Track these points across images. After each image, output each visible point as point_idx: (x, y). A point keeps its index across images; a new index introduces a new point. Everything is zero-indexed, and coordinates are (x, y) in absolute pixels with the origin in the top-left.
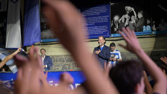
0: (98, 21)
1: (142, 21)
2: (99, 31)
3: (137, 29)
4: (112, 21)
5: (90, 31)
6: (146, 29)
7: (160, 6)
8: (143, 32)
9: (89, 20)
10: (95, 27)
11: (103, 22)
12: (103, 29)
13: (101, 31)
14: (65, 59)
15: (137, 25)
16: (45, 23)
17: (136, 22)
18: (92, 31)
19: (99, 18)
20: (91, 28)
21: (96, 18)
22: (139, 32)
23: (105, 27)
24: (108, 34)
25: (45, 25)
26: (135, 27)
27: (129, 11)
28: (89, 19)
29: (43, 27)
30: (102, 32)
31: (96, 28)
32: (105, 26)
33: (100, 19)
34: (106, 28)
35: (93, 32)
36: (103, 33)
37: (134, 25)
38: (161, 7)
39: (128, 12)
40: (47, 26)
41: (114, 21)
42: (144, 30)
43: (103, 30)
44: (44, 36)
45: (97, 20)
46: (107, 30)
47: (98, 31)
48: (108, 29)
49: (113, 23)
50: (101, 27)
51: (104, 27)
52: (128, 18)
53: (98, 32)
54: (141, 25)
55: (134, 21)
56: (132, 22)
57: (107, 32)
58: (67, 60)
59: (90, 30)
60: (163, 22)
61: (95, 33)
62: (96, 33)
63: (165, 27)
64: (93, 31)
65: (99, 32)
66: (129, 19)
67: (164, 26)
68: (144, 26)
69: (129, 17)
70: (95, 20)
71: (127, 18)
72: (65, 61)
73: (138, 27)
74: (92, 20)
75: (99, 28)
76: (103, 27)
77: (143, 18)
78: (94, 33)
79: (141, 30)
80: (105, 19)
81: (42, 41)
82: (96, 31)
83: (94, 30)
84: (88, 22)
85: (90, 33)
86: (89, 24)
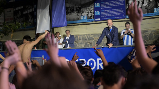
0: (115, 5)
1: (153, 4)
3: (149, 11)
4: (127, 4)
6: (157, 10)
8: (154, 13)
10: (113, 10)
11: (119, 5)
12: (120, 11)
14: (87, 38)
15: (149, 8)
16: (69, 7)
17: (148, 5)
19: (115, 2)
20: (109, 11)
21: (113, 2)
22: (151, 14)
24: (124, 16)
25: (69, 9)
26: (147, 9)
29: (68, 10)
32: (121, 9)
33: (117, 3)
36: (119, 15)
37: (146, 7)
40: (71, 10)
41: (129, 4)
42: (155, 11)
43: (119, 13)
44: (68, 19)
45: (114, 3)
47: (115, 13)
48: (124, 11)
49: (128, 6)
50: (118, 10)
52: (141, 1)
53: (115, 14)
54: (152, 7)
55: (147, 4)
56: (144, 5)
57: (123, 14)
58: (89, 39)
59: (108, 12)
66: (142, 2)
68: (155, 8)
70: (112, 4)
72: (87, 39)
73: (150, 9)
74: (110, 4)
75: (116, 10)
77: (154, 1)
78: (112, 15)
79: (153, 11)
80: (121, 3)
81: (67, 23)
82: (113, 13)
84: (106, 6)
85: (108, 15)
86: (108, 8)
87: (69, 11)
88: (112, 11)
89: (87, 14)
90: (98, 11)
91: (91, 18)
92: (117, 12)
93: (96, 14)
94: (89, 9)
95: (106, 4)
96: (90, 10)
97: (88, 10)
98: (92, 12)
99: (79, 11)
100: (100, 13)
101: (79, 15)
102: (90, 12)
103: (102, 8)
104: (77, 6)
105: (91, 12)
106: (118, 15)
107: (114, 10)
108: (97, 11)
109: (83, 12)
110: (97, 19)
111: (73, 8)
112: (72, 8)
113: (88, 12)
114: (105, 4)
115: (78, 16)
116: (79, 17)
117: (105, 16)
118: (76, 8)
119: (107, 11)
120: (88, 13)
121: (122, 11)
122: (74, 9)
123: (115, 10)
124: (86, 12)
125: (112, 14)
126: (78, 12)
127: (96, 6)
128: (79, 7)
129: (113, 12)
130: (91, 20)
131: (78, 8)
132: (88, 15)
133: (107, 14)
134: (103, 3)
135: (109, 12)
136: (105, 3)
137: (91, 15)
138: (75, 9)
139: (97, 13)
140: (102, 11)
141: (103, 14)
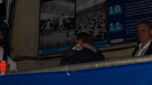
9: (141, 6)
16: (48, 20)
25: (49, 23)
28: (139, 4)
29: (45, 27)
40: (51, 25)
74: (147, 5)
81: (41, 52)
84: (139, 10)
86: (142, 13)
87: (48, 27)
89: (90, 32)
90: (118, 23)
91: (101, 38)
93: (112, 29)
94: (94, 20)
95: (138, 7)
96: (97, 21)
97: (93, 23)
98: (103, 25)
99: (71, 26)
100: (122, 26)
101: (70, 34)
102: (97, 26)
103: (126, 16)
104: (66, 17)
105: (99, 27)
108: (114, 23)
109: (80, 28)
110: (114, 41)
111: (57, 20)
112: (54, 21)
113: (92, 26)
115: (68, 36)
116: (69, 39)
118: (64, 20)
120: (93, 28)
122: (58, 23)
124: (87, 27)
126: (69, 29)
127: (111, 13)
128: (70, 18)
130: (100, 42)
131: (69, 21)
132: (92, 32)
134: (130, 6)
136: (135, 5)
137: (99, 32)
138: (61, 23)
139: (115, 27)
140: (128, 22)
141: (130, 27)
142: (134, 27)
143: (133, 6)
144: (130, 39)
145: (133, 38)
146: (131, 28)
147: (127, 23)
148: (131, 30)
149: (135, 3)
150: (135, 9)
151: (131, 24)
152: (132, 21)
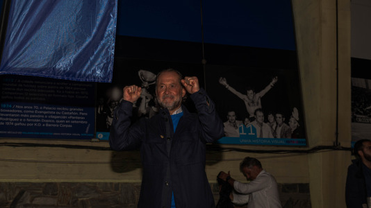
0: (56, 94)
2: (60, 119)
4: (102, 99)
5: (29, 118)
7: (224, 82)
9: (27, 88)
10: (47, 108)
11: (72, 97)
12: (73, 116)
13: (65, 120)
18: (34, 116)
19: (59, 86)
20: (34, 110)
23: (79, 112)
24: (87, 131)
27: (149, 82)
28: (26, 84)
30: (68, 124)
31: (51, 110)
32: (79, 109)
33: (64, 90)
34: (83, 114)
35: (38, 121)
36: (70, 126)
38: (227, 86)
39: (146, 85)
43: (71, 120)
45: (55, 90)
46: (83, 120)
47: (55, 120)
48: (87, 118)
50: (66, 111)
51: (76, 111)
52: (147, 98)
53: (56, 123)
57: (85, 125)
59: (30, 114)
60: (234, 118)
61: (45, 123)
62: (49, 123)
63: (238, 131)
64: (40, 118)
65: (59, 124)
66: (149, 100)
67: (235, 126)
69: (149, 95)
70: (47, 89)
71: (144, 97)
74: (37, 88)
75: (60, 111)
76: (74, 111)
78: (42, 123)
80: (79, 91)
82: (48, 119)
83: (42, 114)
84: (23, 92)
85: (26, 122)
86: (27, 98)
88: (45, 113)
92: (64, 117)
106: (67, 126)
107: (54, 109)
114: (21, 85)
117: (16, 124)
119: (23, 110)
121: (81, 116)
123: (56, 111)
125: (43, 121)
129: (48, 115)
133: (23, 118)
134: (11, 83)
135: (34, 114)
136: (19, 83)
140: (5, 106)
141: (7, 115)
142: (13, 115)
143: (16, 85)
144: (5, 132)
145: (9, 132)
146: (8, 117)
147: (4, 109)
148: (7, 119)
149: (19, 81)
150: (18, 89)
151: (8, 111)
152: (10, 106)
